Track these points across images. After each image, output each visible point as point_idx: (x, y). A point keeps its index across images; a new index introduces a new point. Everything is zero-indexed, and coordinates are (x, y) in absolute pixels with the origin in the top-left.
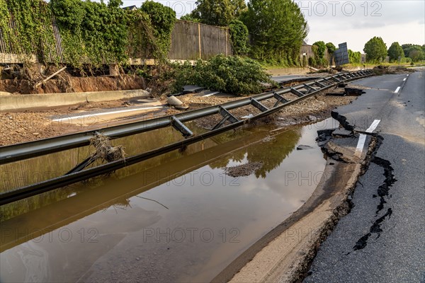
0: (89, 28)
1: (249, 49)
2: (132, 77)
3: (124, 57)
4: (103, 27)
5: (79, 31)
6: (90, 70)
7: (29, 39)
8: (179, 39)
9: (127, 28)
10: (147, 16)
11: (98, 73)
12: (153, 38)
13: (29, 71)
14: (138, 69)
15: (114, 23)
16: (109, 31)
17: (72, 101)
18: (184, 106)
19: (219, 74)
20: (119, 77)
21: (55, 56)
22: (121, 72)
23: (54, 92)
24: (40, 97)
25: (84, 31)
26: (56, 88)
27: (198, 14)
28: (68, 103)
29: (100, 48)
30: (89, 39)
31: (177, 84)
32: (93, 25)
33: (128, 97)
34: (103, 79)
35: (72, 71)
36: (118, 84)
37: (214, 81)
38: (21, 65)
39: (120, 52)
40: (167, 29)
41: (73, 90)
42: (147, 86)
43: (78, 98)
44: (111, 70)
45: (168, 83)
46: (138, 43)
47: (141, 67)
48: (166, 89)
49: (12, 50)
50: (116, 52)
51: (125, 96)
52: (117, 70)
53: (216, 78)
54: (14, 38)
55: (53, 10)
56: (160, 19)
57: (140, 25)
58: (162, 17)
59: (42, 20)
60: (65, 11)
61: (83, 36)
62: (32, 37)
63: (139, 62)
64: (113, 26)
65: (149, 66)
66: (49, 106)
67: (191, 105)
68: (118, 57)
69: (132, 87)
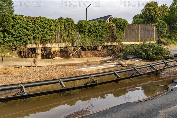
0: (91, 32)
1: (168, 34)
2: (106, 51)
3: (103, 42)
4: (95, 31)
5: (86, 34)
6: (90, 48)
7: (70, 38)
8: (129, 33)
9: (105, 30)
10: (114, 24)
11: (92, 49)
12: (116, 34)
13: (69, 50)
14: (109, 47)
15: (100, 29)
16: (98, 32)
17: (82, 61)
18: (125, 65)
19: (144, 51)
20: (101, 51)
21: (78, 43)
22: (101, 49)
23: (76, 57)
24: (72, 60)
25: (88, 33)
26: (77, 56)
27: (142, 17)
28: (81, 62)
29: (94, 39)
30: (90, 36)
31: (125, 54)
32: (92, 31)
33: (104, 60)
34: (94, 52)
35: (83, 49)
36: (100, 54)
37: (141, 54)
38: (66, 47)
39: (102, 40)
40: (123, 29)
41: (83, 57)
42: (112, 55)
43: (84, 60)
44: (98, 47)
45: (121, 54)
46: (110, 36)
47: (110, 46)
48: (120, 57)
49: (64, 42)
50: (100, 40)
51: (102, 59)
52: (100, 48)
53: (142, 53)
54: (65, 38)
55: (78, 27)
56: (120, 25)
57: (111, 28)
58: (121, 24)
59: (74, 31)
60: (82, 26)
61: (88, 35)
62: (70, 37)
63: (110, 44)
64: (100, 30)
65: (114, 45)
66: (75, 63)
67: (128, 65)
68: (101, 42)
69: (106, 55)
